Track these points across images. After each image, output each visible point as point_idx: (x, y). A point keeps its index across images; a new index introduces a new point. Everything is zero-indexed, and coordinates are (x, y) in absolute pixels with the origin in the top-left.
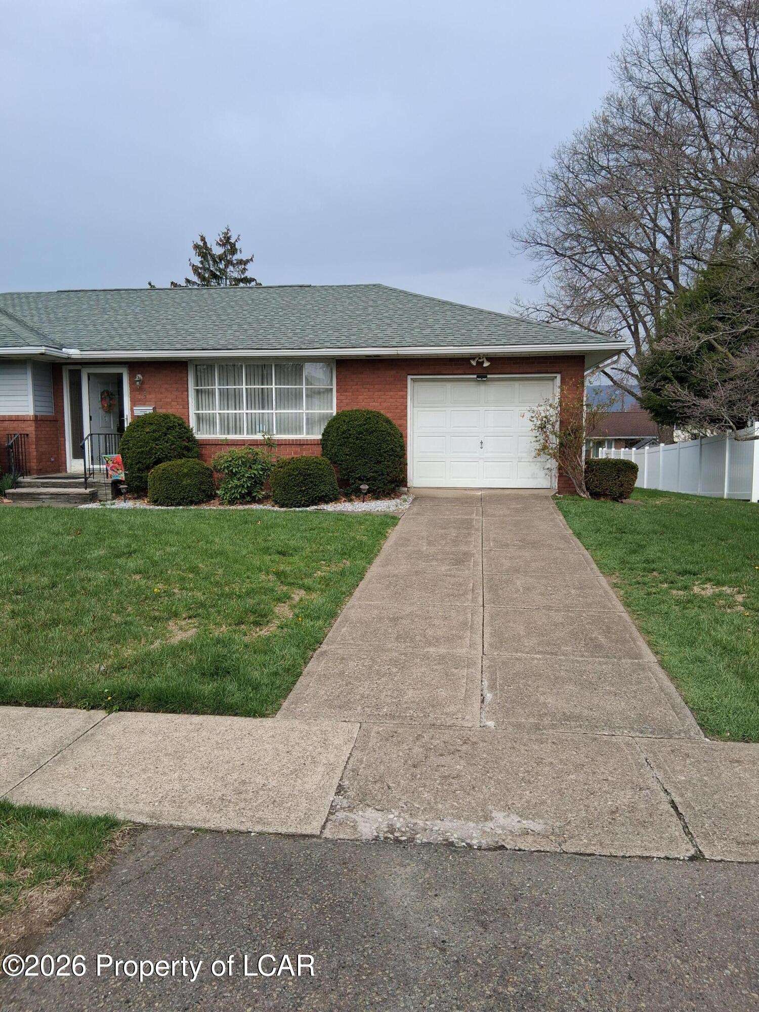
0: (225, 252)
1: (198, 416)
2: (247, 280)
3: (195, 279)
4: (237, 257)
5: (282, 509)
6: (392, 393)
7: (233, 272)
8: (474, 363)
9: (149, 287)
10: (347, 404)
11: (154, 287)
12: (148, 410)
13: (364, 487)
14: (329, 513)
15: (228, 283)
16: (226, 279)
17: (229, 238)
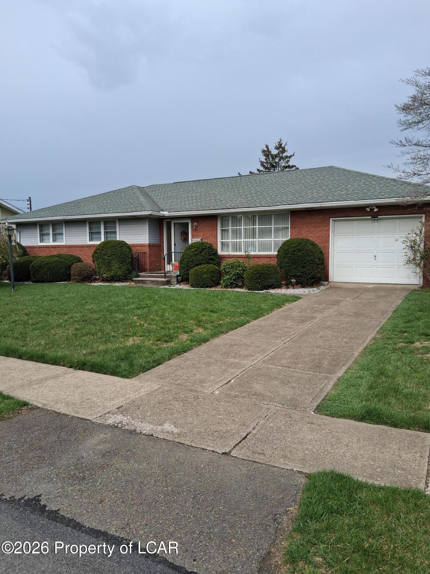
0: (279, 152)
1: (222, 243)
2: (289, 167)
3: (262, 168)
4: (285, 154)
5: (249, 291)
6: (320, 229)
7: (283, 163)
8: (368, 210)
9: (239, 175)
10: (296, 235)
11: (241, 175)
12: (198, 240)
13: (293, 281)
14: (272, 295)
15: (280, 169)
16: (279, 167)
17: (281, 145)
